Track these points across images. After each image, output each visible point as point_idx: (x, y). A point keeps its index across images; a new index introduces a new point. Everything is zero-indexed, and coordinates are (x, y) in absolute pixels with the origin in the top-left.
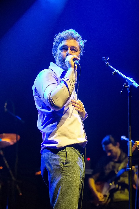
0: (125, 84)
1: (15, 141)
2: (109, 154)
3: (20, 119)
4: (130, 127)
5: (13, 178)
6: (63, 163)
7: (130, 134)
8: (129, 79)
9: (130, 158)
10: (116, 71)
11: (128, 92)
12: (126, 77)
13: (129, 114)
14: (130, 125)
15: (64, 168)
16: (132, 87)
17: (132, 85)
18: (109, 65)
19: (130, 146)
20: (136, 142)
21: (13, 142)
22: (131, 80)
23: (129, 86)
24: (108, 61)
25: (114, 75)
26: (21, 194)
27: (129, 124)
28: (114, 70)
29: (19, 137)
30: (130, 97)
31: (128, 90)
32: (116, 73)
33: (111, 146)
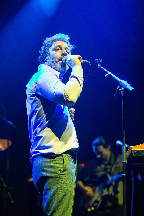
0: (119, 87)
1: (7, 146)
2: (99, 156)
3: (11, 123)
4: (124, 131)
5: (5, 185)
6: (60, 171)
7: (124, 139)
8: (123, 81)
9: (125, 163)
10: (109, 73)
11: (121, 95)
12: (120, 80)
13: (123, 118)
14: (124, 130)
15: (61, 176)
16: (126, 90)
17: (126, 88)
18: (102, 68)
19: (124, 151)
20: (131, 147)
21: (4, 147)
22: (124, 82)
23: (122, 89)
24: (101, 63)
25: (107, 77)
26: (12, 202)
27: (124, 128)
28: (107, 73)
29: (10, 142)
30: (124, 100)
31: (122, 93)
32: (109, 76)
33: (101, 148)
